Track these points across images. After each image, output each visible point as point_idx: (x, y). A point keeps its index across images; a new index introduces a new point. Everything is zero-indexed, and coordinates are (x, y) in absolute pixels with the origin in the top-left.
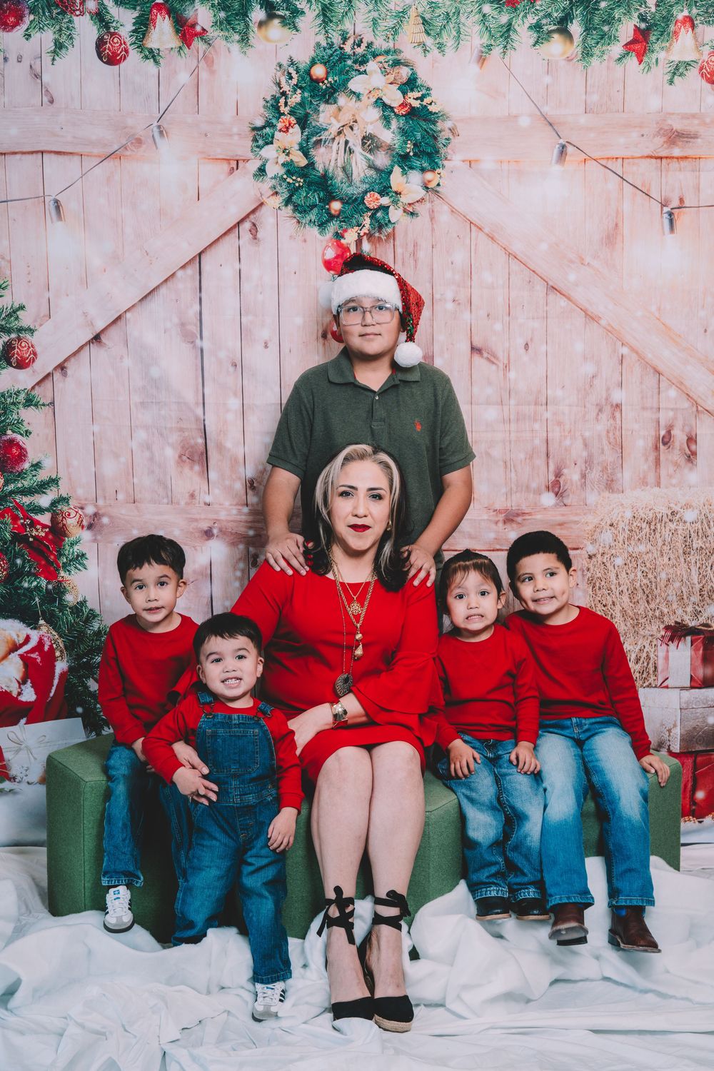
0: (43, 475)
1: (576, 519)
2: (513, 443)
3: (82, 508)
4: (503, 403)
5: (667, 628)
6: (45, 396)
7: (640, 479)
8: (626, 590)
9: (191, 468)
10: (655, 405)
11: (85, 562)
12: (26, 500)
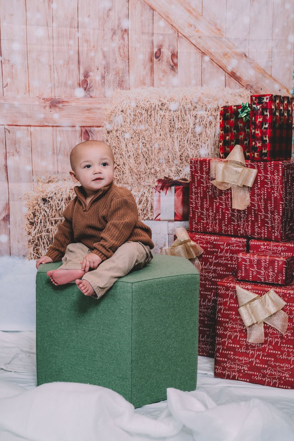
1: (99, 106)
2: (55, 53)
4: (49, 25)
5: (159, 181)
7: (141, 81)
8: (132, 155)
10: (151, 31)
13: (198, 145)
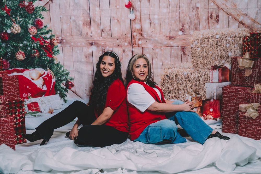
0: (47, 29)
1: (188, 38)
2: (171, 18)
3: (58, 38)
4: (168, 8)
5: (212, 66)
6: (47, 8)
7: (204, 27)
8: (201, 57)
9: (87, 27)
10: (208, 8)
11: (59, 52)
12: (43, 36)
13: (228, 52)
